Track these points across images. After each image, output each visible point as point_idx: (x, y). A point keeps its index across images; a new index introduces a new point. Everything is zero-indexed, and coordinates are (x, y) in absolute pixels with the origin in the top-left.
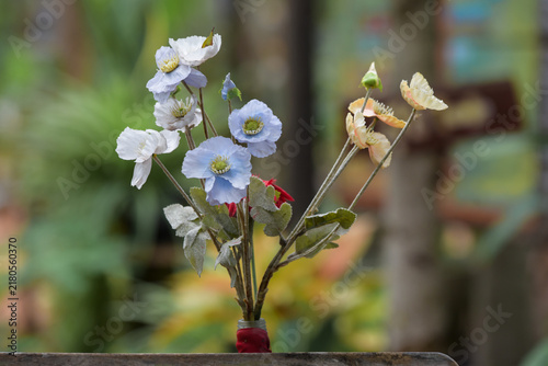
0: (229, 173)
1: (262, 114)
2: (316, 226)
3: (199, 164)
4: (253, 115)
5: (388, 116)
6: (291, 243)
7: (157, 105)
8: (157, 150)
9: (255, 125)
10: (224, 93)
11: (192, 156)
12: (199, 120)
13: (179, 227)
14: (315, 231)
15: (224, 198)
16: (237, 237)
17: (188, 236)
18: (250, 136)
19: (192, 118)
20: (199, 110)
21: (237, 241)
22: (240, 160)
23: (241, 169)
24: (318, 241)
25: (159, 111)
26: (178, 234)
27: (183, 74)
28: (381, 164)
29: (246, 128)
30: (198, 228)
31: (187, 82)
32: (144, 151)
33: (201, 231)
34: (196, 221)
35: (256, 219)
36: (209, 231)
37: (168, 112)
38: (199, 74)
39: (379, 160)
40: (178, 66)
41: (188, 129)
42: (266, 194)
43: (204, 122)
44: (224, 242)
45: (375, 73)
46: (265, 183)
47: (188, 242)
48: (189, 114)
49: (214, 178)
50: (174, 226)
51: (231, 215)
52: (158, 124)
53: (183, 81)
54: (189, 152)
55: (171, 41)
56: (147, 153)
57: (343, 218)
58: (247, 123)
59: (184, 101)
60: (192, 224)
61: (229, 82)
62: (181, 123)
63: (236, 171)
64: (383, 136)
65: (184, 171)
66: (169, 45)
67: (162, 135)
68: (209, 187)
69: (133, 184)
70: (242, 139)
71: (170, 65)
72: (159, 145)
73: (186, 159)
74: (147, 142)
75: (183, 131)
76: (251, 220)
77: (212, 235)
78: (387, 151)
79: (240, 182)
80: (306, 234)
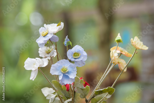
0: (68, 73)
1: (80, 51)
2: (99, 94)
3: (56, 70)
4: (76, 51)
5: (125, 52)
6: (90, 101)
7: (40, 49)
8: (40, 65)
9: (77, 55)
10: (65, 43)
11: (54, 67)
12: (55, 54)
13: (47, 96)
14: (99, 96)
15: (67, 82)
16: (70, 98)
17: (51, 99)
18: (75, 59)
19: (53, 53)
20: (56, 51)
21: (70, 100)
22: (72, 68)
23: (72, 71)
24: (99, 100)
25: (41, 51)
26: (48, 98)
27: (50, 36)
28: (124, 70)
29: (74, 56)
30: (55, 95)
31: (51, 40)
32: (35, 66)
33: (56, 96)
34: (54, 93)
35: (77, 92)
36: (59, 97)
37: (44, 52)
38: (56, 36)
39: (123, 69)
40: (48, 34)
41: (51, 58)
42: (80, 82)
43: (57, 55)
44: (65, 100)
45: (120, 37)
46: (80, 78)
47: (51, 101)
48: (52, 52)
49: (62, 75)
50: (46, 95)
51: (67, 90)
52: (40, 56)
53: (49, 39)
54: (53, 65)
55: (45, 25)
56: (36, 67)
57: (110, 90)
58: (74, 54)
59: (50, 47)
60: (52, 94)
61: (67, 39)
62: (49, 55)
63: (71, 72)
64: (123, 60)
65: (51, 72)
66: (44, 27)
67: (42, 60)
68: (60, 78)
69: (31, 79)
70: (73, 60)
71: (45, 33)
72: (41, 64)
73: (52, 68)
74: (36, 62)
75: (50, 58)
76: (75, 92)
77: (60, 98)
78: (125, 66)
79: (73, 76)
80: (95, 98)
